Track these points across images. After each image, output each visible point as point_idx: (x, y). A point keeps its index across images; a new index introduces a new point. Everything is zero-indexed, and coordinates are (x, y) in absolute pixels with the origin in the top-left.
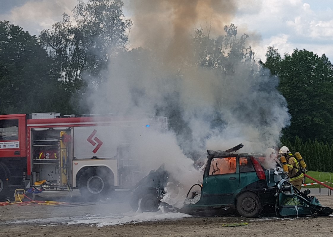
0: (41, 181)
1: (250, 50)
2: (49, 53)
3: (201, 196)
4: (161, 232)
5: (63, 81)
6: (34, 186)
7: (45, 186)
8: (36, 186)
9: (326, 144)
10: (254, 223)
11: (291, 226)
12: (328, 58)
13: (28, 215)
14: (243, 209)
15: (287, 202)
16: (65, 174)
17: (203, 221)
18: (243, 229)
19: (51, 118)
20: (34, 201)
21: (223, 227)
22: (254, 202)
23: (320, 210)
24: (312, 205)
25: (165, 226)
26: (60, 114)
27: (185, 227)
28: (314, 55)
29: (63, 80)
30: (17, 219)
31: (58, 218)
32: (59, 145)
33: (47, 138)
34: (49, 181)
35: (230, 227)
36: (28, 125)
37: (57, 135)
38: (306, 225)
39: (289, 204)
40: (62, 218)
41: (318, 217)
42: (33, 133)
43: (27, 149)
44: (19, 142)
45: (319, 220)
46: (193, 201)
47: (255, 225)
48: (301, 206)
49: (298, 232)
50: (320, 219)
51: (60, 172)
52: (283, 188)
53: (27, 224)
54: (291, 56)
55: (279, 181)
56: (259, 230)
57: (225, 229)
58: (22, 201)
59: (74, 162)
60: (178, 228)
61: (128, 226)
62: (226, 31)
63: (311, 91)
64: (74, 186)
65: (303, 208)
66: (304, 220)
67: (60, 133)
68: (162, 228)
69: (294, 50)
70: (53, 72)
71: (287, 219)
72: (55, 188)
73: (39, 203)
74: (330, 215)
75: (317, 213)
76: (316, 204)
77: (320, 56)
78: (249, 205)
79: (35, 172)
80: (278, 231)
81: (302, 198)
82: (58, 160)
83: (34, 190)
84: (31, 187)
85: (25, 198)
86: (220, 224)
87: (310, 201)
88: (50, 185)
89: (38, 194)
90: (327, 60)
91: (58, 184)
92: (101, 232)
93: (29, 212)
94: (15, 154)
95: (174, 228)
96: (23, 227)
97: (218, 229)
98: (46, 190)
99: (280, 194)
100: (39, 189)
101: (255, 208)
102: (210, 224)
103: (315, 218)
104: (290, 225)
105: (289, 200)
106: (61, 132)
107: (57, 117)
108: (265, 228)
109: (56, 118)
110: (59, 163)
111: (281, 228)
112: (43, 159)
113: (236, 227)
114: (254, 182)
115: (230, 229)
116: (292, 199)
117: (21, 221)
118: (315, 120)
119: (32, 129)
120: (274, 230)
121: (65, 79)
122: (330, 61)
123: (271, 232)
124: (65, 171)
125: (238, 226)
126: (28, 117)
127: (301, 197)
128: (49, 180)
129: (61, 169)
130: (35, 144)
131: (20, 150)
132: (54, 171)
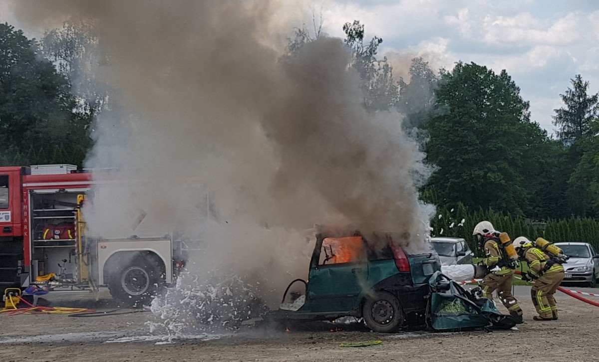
0: (47, 276)
1: (384, 63)
2: (57, 68)
3: (306, 299)
4: (241, 356)
5: (82, 114)
6: (35, 283)
7: (53, 283)
8: (39, 283)
9: (507, 216)
10: (391, 341)
11: (451, 345)
12: (510, 77)
13: (27, 329)
14: (374, 319)
15: (444, 307)
16: (86, 264)
17: (309, 338)
18: (373, 351)
19: (62, 173)
20: (36, 307)
21: (342, 348)
22: (391, 308)
23: (497, 320)
24: (484, 313)
25: (249, 346)
26: (77, 166)
27: (280, 348)
28: (488, 72)
29: (81, 112)
30: (8, 336)
31: (75, 334)
32: (75, 217)
33: (56, 207)
34: (59, 276)
35: (353, 348)
36: (24, 185)
37: (72, 201)
38: (475, 344)
39: (447, 310)
40: (81, 334)
41: (494, 332)
42: (32, 198)
43: (22, 224)
44: (10, 212)
45: (494, 337)
46: (292, 306)
47: (392, 345)
48: (466, 314)
49: (461, 356)
50: (496, 335)
51: (77, 261)
52: (438, 286)
53: (25, 343)
54: (450, 73)
55: (432, 275)
56: (398, 352)
57: (344, 351)
58: (17, 308)
59: (100, 244)
60: (270, 349)
61: (188, 347)
62: (347, 33)
63: (483, 130)
64: (100, 284)
65: (470, 316)
66: (471, 336)
67: (77, 197)
68: (243, 350)
69: (456, 64)
70: (65, 99)
71: (444, 335)
72: (70, 287)
73: (43, 311)
74: (513, 328)
75: (492, 325)
76: (490, 310)
77: (498, 73)
78: (383, 312)
79: (37, 261)
80: (429, 354)
81: (467, 301)
82: (74, 241)
83: (36, 290)
84: (30, 284)
85: (21, 301)
86: (337, 343)
87: (481, 306)
88: (61, 282)
89: (42, 296)
90: (509, 80)
91: (74, 280)
92: (145, 356)
93: (28, 325)
94: (4, 232)
95: (263, 350)
96: (18, 348)
97: (334, 351)
98: (55, 289)
99: (434, 294)
100: (44, 288)
101: (393, 317)
102: (321, 344)
103: (488, 332)
104: (449, 345)
105: (447, 305)
106: (79, 196)
107: (71, 171)
108: (409, 350)
109: (69, 172)
110: (76, 246)
111: (435, 348)
112: (50, 239)
113: (363, 348)
114: (391, 275)
115: (353, 351)
116: (453, 303)
117: (15, 340)
118: (489, 177)
119: (31, 191)
120: (423, 352)
121: (83, 110)
122: (514, 82)
123: (419, 356)
124: (85, 258)
125: (366, 346)
126: (24, 172)
127: (467, 299)
128: (60, 274)
129: (79, 255)
130: (36, 215)
131: (11, 225)
132: (68, 260)
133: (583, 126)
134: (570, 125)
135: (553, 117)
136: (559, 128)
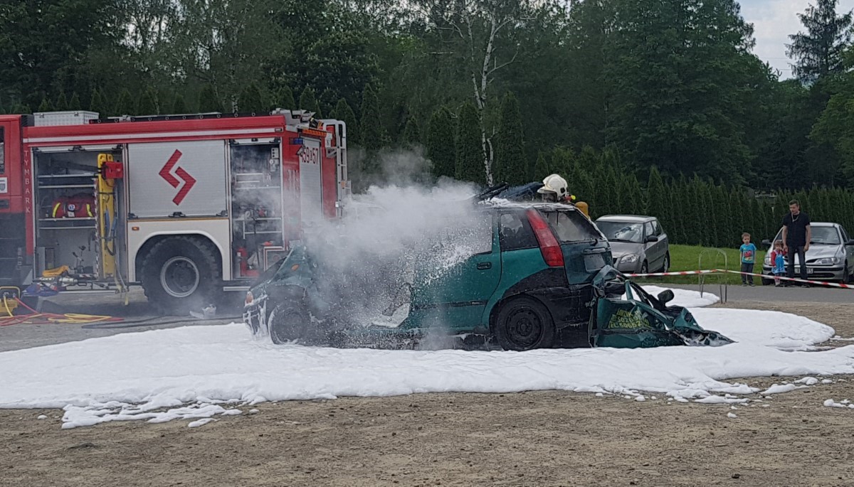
0: (57, 269)
6: (41, 279)
7: (65, 280)
8: (46, 279)
15: (617, 320)
16: (109, 251)
19: (78, 124)
20: (41, 313)
26: (98, 114)
32: (95, 186)
33: (70, 171)
34: (75, 269)
36: (25, 141)
37: (90, 163)
42: (36, 159)
43: (23, 196)
44: (6, 179)
51: (98, 248)
52: (608, 287)
55: (598, 271)
58: (14, 315)
59: (131, 224)
63: (687, 65)
64: (131, 281)
67: (97, 158)
72: (89, 285)
73: (50, 319)
79: (43, 248)
82: (94, 220)
83: (42, 289)
84: (34, 281)
88: (77, 278)
89: (50, 299)
91: (95, 276)
98: (67, 289)
100: (53, 287)
106: (100, 156)
107: (90, 120)
109: (87, 123)
110: (96, 227)
112: (61, 217)
118: (697, 130)
119: (35, 149)
124: (110, 245)
126: (25, 122)
128: (75, 266)
129: (100, 240)
130: (41, 183)
131: (9, 198)
132: (87, 246)
133: (830, 59)
134: (811, 56)
135: (787, 45)
136: (795, 60)
